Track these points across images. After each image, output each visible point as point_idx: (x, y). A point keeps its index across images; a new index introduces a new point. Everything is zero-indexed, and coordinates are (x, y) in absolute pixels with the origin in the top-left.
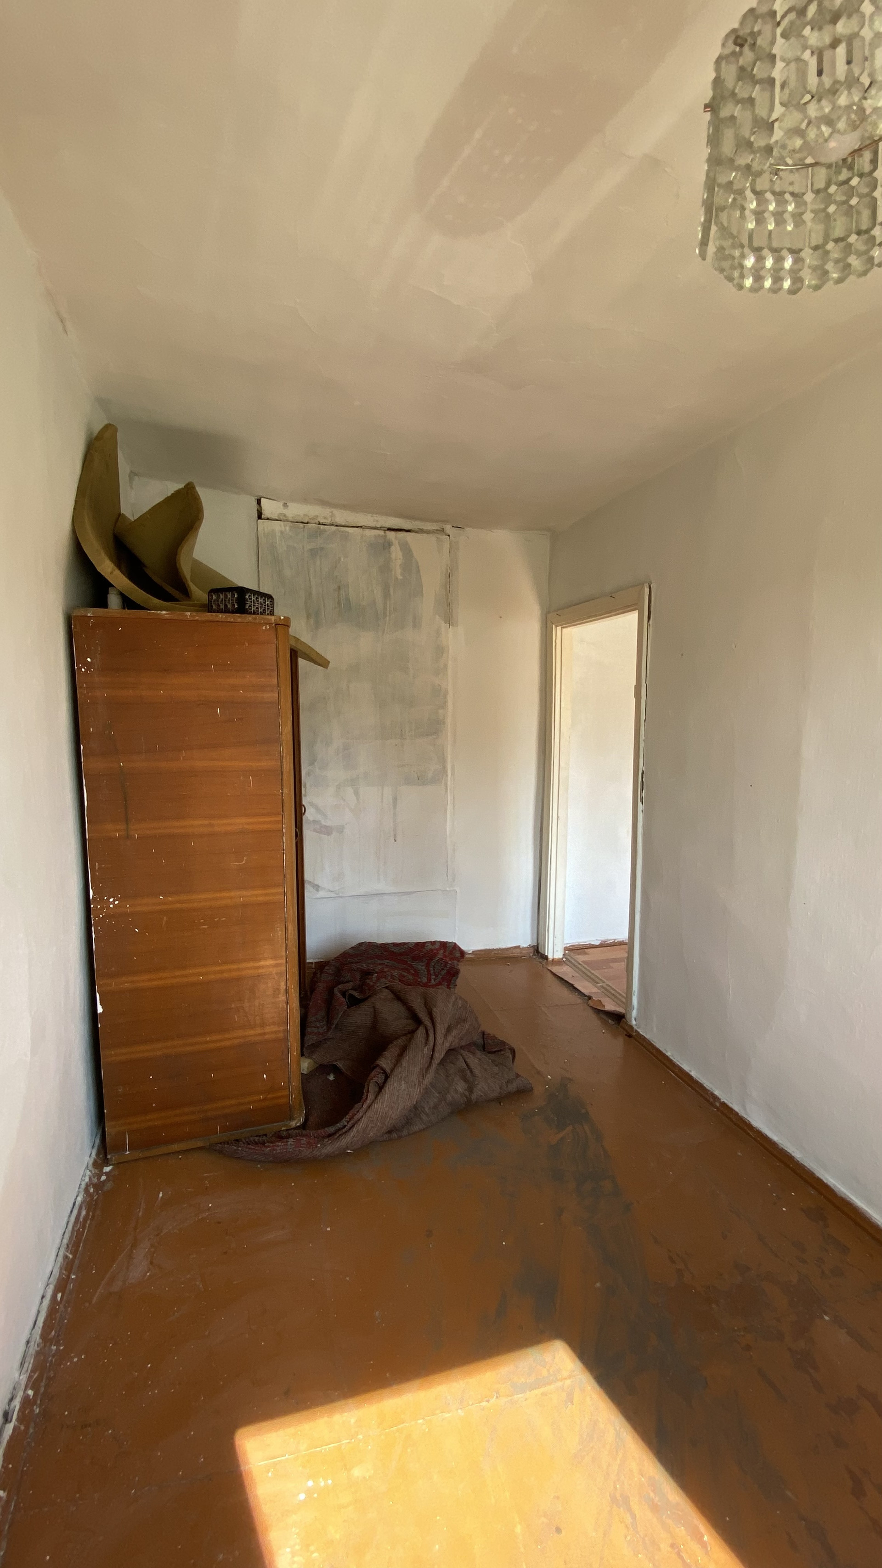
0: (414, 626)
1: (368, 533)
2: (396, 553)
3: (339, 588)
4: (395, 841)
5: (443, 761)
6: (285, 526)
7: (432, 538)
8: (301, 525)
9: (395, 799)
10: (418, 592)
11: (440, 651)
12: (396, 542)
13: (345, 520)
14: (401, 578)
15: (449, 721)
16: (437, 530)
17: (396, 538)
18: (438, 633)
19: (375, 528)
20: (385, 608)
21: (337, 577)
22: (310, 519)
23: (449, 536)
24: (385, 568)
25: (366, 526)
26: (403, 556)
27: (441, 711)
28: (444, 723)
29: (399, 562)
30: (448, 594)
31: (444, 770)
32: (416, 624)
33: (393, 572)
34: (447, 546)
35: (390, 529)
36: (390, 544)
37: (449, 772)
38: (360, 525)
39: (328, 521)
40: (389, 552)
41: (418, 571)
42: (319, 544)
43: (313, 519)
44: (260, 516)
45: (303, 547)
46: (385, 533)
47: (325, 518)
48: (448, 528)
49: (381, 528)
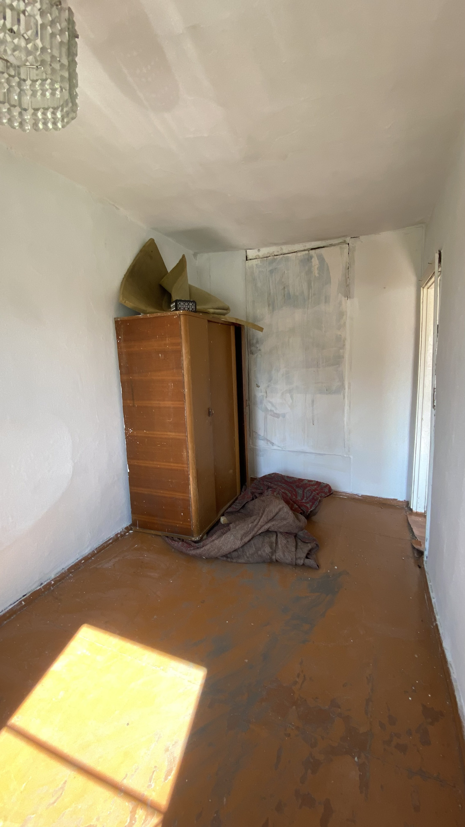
0: (326, 302)
1: (299, 254)
2: (315, 262)
3: (284, 288)
4: (313, 424)
5: (342, 380)
6: (258, 261)
7: (337, 249)
8: (265, 259)
9: (313, 401)
10: (328, 281)
11: (341, 314)
12: (315, 256)
13: (288, 250)
14: (318, 275)
15: (347, 356)
16: (341, 242)
17: (315, 253)
18: (340, 304)
19: (304, 250)
20: (309, 295)
21: (283, 282)
22: (270, 254)
23: (348, 244)
24: (309, 272)
25: (299, 251)
26: (319, 263)
27: (341, 351)
28: (343, 358)
29: (317, 267)
30: (347, 280)
31: (343, 386)
32: (327, 300)
33: (313, 273)
34: (346, 251)
35: (312, 249)
36: (311, 257)
37: (346, 387)
38: (296, 251)
39: (279, 253)
40: (311, 262)
41: (328, 269)
42: (274, 266)
43: (272, 254)
44: (247, 260)
45: (266, 270)
46: (309, 252)
47: (278, 252)
48: (348, 240)
49: (307, 249)
